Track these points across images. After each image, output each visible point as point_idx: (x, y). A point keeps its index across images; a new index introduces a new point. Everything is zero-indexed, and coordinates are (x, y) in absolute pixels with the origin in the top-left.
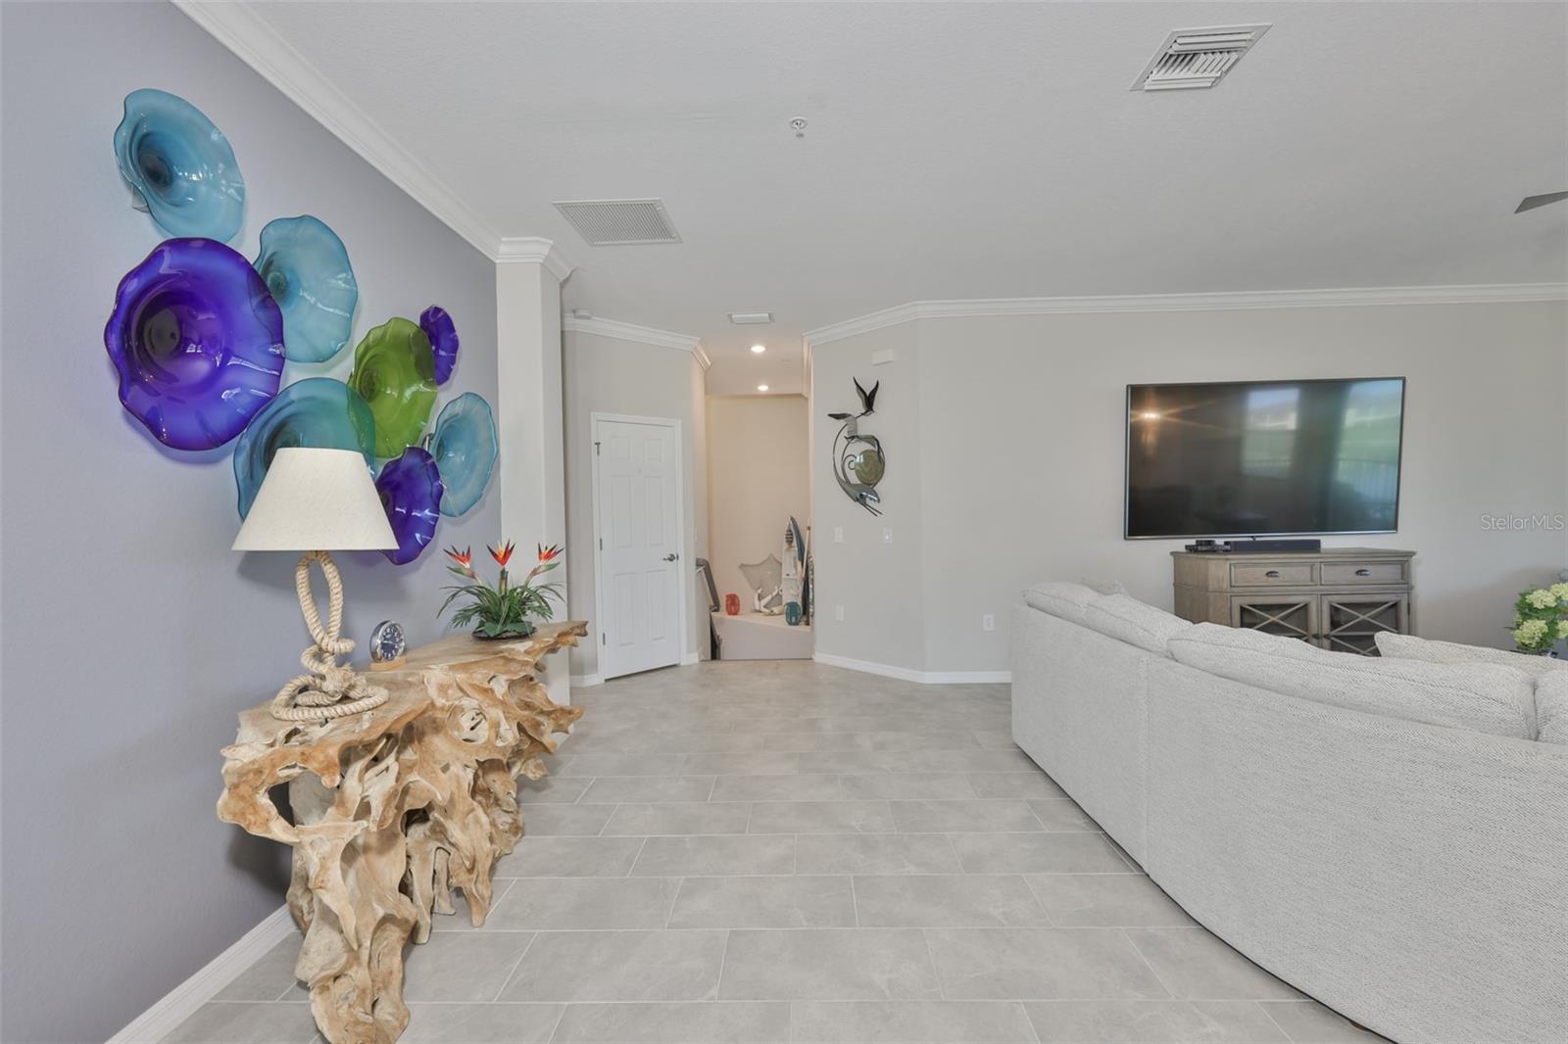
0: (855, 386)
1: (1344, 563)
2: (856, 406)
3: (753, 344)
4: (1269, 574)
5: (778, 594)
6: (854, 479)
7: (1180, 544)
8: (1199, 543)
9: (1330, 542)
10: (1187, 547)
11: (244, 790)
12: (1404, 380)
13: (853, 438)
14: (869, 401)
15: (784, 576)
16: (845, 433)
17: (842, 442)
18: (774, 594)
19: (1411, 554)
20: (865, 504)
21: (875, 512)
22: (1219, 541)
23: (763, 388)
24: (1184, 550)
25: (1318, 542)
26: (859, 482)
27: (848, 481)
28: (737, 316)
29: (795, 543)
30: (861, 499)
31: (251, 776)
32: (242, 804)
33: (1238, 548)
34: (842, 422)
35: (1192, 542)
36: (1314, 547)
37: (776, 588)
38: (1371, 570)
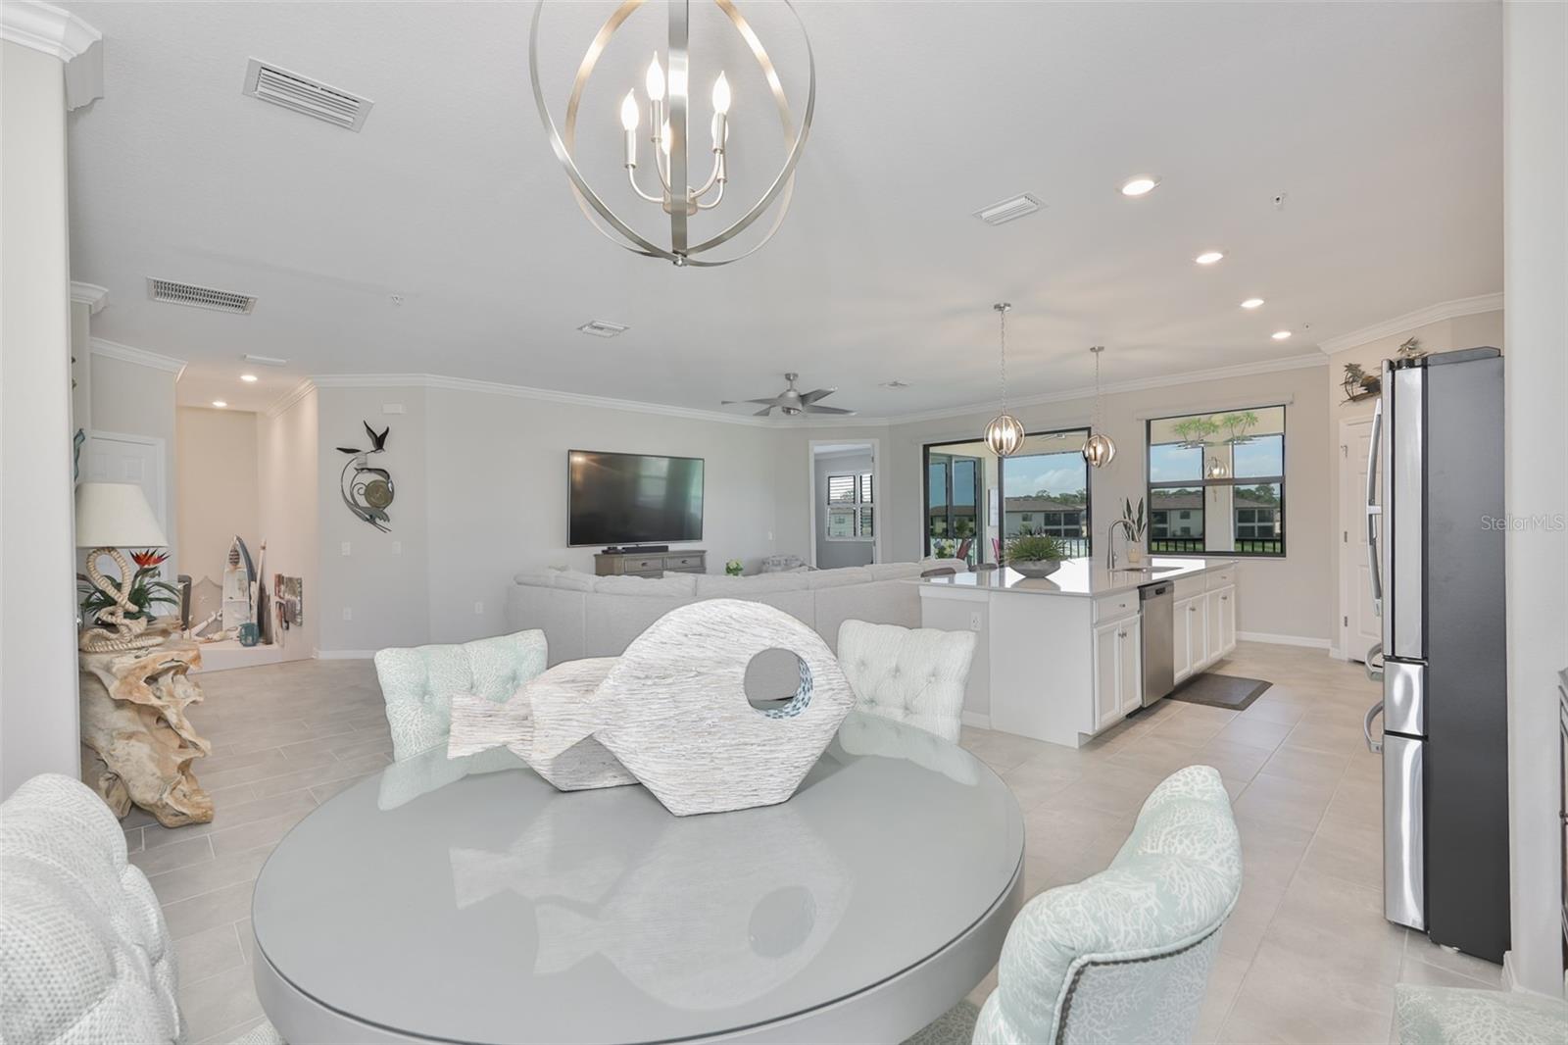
0: (365, 429)
1: (678, 557)
2: (367, 444)
3: (241, 374)
4: (644, 564)
5: (216, 619)
6: (362, 502)
7: (599, 549)
8: (610, 549)
9: (674, 547)
10: (603, 551)
11: (131, 679)
12: (703, 460)
13: (362, 469)
14: (379, 442)
15: (225, 599)
16: (354, 464)
17: (351, 472)
18: (210, 620)
19: (704, 552)
20: (374, 523)
21: (384, 530)
22: (620, 547)
23: (220, 404)
24: (600, 552)
25: (667, 547)
26: (368, 506)
27: (356, 504)
28: (252, 357)
29: (242, 562)
30: (372, 520)
31: (138, 670)
32: (129, 688)
33: (628, 551)
34: (351, 456)
35: (605, 548)
36: (665, 549)
37: (213, 613)
38: (689, 560)
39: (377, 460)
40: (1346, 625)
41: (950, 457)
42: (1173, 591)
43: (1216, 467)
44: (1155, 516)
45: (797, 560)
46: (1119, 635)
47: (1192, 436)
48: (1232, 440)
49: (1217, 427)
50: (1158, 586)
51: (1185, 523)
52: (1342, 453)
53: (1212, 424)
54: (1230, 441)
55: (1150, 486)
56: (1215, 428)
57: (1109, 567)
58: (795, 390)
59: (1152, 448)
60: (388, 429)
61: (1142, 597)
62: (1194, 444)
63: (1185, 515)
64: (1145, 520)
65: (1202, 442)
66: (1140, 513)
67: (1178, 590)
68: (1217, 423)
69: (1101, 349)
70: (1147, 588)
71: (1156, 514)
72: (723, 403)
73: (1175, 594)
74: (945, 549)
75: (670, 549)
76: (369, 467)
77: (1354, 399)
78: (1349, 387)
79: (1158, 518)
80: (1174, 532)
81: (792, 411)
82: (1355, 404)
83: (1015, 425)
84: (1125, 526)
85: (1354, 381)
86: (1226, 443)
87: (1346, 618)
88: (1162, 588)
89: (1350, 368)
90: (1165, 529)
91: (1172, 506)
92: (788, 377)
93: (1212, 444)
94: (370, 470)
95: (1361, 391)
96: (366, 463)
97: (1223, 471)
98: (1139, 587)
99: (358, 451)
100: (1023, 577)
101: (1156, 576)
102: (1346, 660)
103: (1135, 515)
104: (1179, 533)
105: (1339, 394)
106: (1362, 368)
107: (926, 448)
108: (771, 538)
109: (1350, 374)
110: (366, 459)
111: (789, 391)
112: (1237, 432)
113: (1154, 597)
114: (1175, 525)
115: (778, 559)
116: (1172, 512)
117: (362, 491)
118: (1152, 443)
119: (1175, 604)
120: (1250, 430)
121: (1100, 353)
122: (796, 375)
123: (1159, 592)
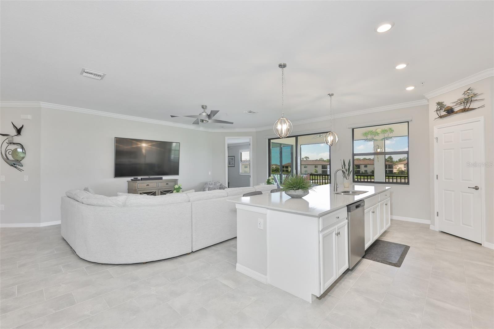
0: (12, 125)
1: (163, 182)
4: (148, 185)
6: (10, 158)
8: (134, 179)
10: (131, 179)
13: (11, 143)
14: (19, 131)
16: (7, 141)
17: (5, 145)
19: (177, 180)
20: (15, 167)
21: (20, 170)
22: (139, 178)
24: (130, 180)
25: (162, 177)
26: (13, 159)
27: (8, 159)
34: (6, 137)
35: (133, 178)
36: (161, 179)
38: (169, 183)
39: (17, 139)
40: (438, 216)
41: (281, 144)
42: (364, 205)
43: (379, 148)
44: (356, 166)
45: (219, 183)
46: (336, 234)
47: (369, 137)
48: (384, 139)
49: (379, 133)
50: (357, 204)
51: (366, 169)
52: (435, 140)
53: (377, 133)
54: (383, 139)
55: (354, 155)
56: (377, 134)
57: (334, 191)
58: (205, 112)
59: (354, 141)
60: (23, 125)
61: (349, 210)
62: (370, 140)
63: (366, 166)
64: (351, 169)
65: (373, 139)
66: (349, 166)
67: (366, 204)
68: (379, 132)
69: (332, 95)
70: (351, 206)
71: (357, 166)
72: (172, 116)
73: (365, 206)
74: (270, 180)
75: (163, 179)
76: (14, 142)
77: (441, 117)
78: (438, 112)
79: (357, 167)
80: (362, 172)
81: (204, 121)
82: (441, 119)
83: (289, 122)
84: (343, 171)
85: (441, 109)
86: (382, 140)
87: (438, 212)
88: (358, 205)
89: (439, 104)
90: (359, 171)
91: (362, 163)
92: (203, 107)
93: (377, 140)
94: (14, 143)
95: (445, 113)
96: (13, 141)
97: (381, 150)
98: (347, 206)
99: (9, 135)
100: (291, 197)
101: (357, 198)
102: (438, 231)
103: (347, 167)
104: (364, 172)
105: (433, 115)
106: (445, 104)
107: (269, 140)
108: (210, 174)
109: (439, 107)
110: (13, 139)
111: (203, 112)
112: (386, 135)
113: (355, 209)
114: (362, 169)
115: (212, 182)
116: (362, 165)
117: (10, 153)
118: (355, 139)
119: (365, 211)
120: (391, 135)
121: (332, 97)
122: (206, 106)
123: (357, 207)
